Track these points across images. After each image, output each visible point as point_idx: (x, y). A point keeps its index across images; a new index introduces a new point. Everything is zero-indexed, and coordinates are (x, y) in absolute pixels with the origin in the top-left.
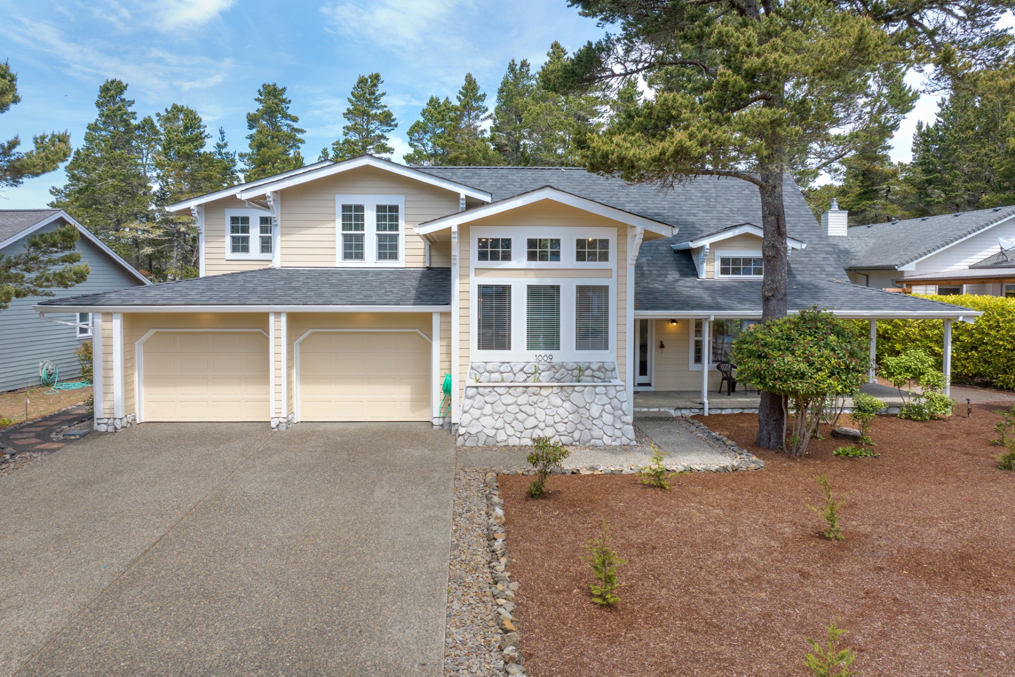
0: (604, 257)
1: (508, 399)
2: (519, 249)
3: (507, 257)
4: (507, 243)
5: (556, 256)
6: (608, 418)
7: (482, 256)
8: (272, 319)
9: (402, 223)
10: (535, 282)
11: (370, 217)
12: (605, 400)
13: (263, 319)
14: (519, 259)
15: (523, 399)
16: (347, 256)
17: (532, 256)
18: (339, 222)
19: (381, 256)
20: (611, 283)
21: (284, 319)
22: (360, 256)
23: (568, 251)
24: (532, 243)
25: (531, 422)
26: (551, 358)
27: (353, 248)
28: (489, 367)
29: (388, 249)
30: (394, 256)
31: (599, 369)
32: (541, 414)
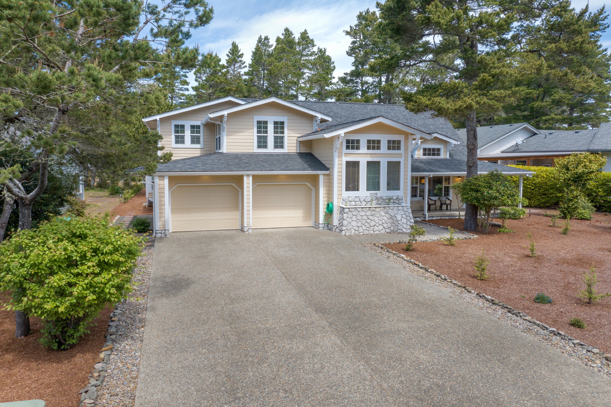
0: (399, 148)
1: (363, 213)
2: (363, 144)
3: (358, 148)
4: (358, 141)
5: (379, 148)
6: (404, 221)
7: (348, 147)
8: (245, 178)
9: (286, 130)
10: (370, 159)
11: (271, 128)
12: (403, 213)
13: (241, 178)
14: (363, 149)
15: (369, 213)
16: (259, 147)
17: (369, 148)
18: (255, 130)
19: (276, 147)
20: (402, 160)
21: (251, 178)
22: (265, 147)
23: (384, 145)
24: (369, 141)
25: (373, 223)
26: (376, 194)
27: (262, 143)
28: (350, 199)
29: (279, 143)
30: (282, 147)
31: (396, 199)
32: (376, 219)
